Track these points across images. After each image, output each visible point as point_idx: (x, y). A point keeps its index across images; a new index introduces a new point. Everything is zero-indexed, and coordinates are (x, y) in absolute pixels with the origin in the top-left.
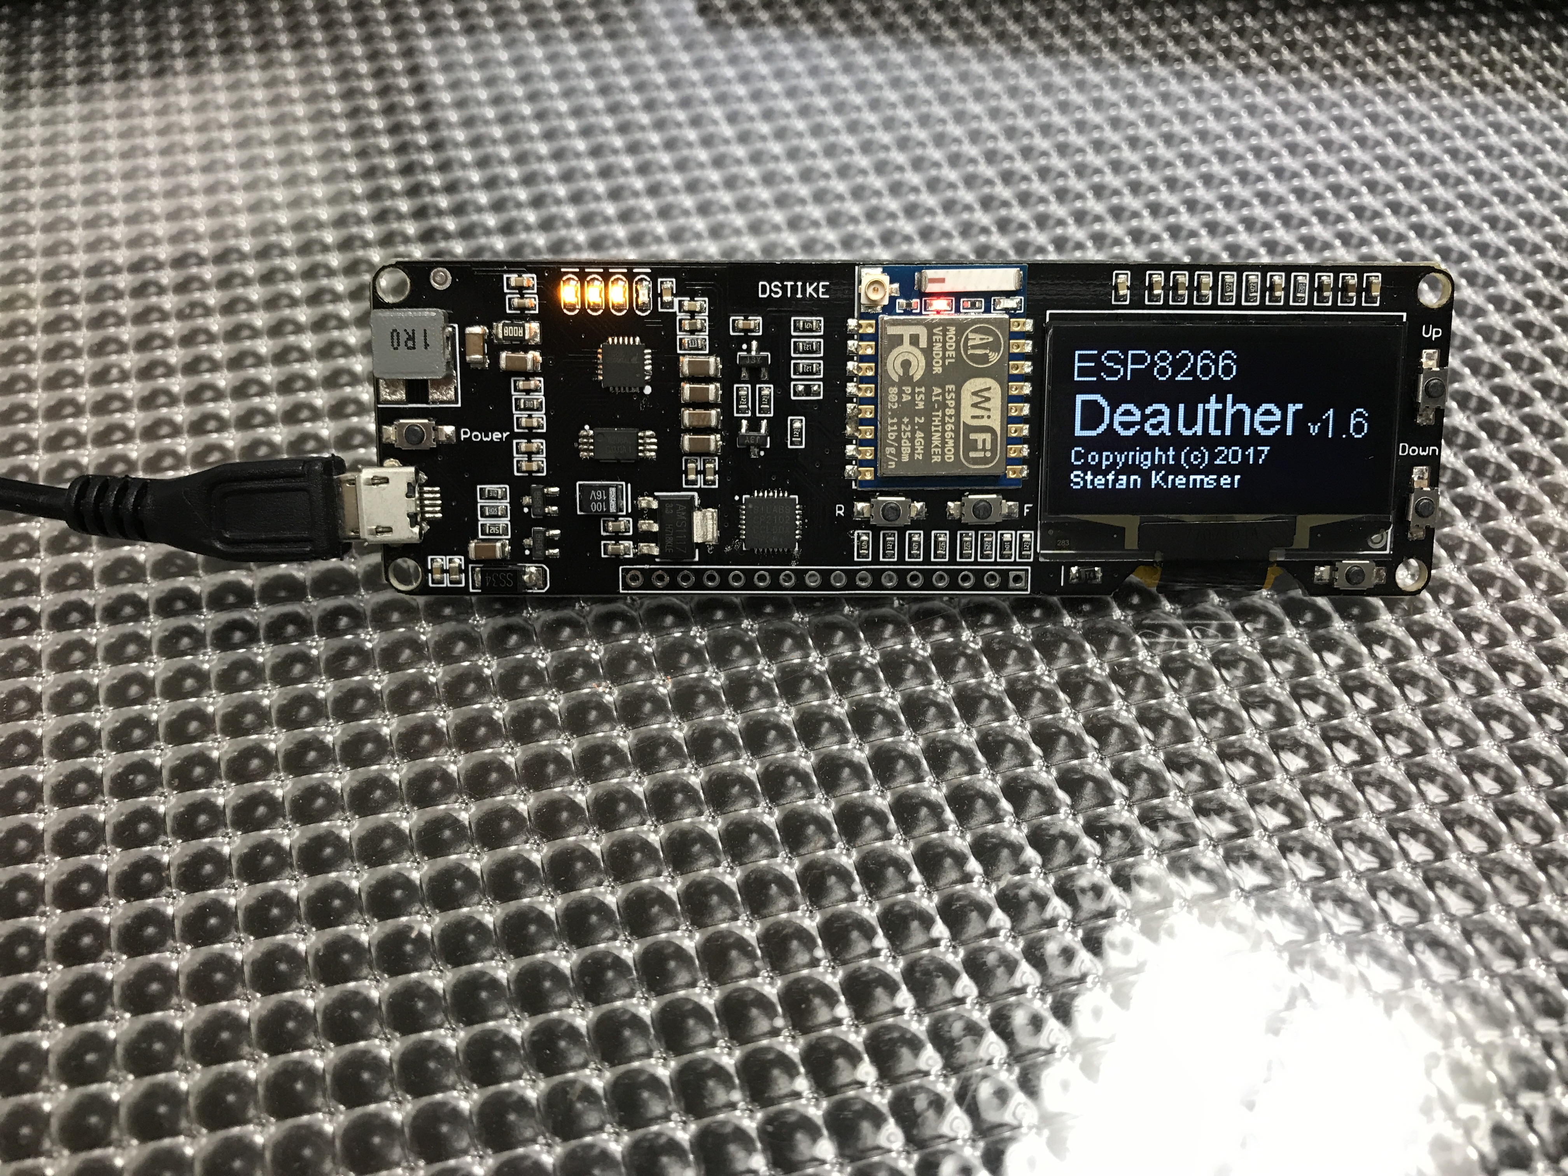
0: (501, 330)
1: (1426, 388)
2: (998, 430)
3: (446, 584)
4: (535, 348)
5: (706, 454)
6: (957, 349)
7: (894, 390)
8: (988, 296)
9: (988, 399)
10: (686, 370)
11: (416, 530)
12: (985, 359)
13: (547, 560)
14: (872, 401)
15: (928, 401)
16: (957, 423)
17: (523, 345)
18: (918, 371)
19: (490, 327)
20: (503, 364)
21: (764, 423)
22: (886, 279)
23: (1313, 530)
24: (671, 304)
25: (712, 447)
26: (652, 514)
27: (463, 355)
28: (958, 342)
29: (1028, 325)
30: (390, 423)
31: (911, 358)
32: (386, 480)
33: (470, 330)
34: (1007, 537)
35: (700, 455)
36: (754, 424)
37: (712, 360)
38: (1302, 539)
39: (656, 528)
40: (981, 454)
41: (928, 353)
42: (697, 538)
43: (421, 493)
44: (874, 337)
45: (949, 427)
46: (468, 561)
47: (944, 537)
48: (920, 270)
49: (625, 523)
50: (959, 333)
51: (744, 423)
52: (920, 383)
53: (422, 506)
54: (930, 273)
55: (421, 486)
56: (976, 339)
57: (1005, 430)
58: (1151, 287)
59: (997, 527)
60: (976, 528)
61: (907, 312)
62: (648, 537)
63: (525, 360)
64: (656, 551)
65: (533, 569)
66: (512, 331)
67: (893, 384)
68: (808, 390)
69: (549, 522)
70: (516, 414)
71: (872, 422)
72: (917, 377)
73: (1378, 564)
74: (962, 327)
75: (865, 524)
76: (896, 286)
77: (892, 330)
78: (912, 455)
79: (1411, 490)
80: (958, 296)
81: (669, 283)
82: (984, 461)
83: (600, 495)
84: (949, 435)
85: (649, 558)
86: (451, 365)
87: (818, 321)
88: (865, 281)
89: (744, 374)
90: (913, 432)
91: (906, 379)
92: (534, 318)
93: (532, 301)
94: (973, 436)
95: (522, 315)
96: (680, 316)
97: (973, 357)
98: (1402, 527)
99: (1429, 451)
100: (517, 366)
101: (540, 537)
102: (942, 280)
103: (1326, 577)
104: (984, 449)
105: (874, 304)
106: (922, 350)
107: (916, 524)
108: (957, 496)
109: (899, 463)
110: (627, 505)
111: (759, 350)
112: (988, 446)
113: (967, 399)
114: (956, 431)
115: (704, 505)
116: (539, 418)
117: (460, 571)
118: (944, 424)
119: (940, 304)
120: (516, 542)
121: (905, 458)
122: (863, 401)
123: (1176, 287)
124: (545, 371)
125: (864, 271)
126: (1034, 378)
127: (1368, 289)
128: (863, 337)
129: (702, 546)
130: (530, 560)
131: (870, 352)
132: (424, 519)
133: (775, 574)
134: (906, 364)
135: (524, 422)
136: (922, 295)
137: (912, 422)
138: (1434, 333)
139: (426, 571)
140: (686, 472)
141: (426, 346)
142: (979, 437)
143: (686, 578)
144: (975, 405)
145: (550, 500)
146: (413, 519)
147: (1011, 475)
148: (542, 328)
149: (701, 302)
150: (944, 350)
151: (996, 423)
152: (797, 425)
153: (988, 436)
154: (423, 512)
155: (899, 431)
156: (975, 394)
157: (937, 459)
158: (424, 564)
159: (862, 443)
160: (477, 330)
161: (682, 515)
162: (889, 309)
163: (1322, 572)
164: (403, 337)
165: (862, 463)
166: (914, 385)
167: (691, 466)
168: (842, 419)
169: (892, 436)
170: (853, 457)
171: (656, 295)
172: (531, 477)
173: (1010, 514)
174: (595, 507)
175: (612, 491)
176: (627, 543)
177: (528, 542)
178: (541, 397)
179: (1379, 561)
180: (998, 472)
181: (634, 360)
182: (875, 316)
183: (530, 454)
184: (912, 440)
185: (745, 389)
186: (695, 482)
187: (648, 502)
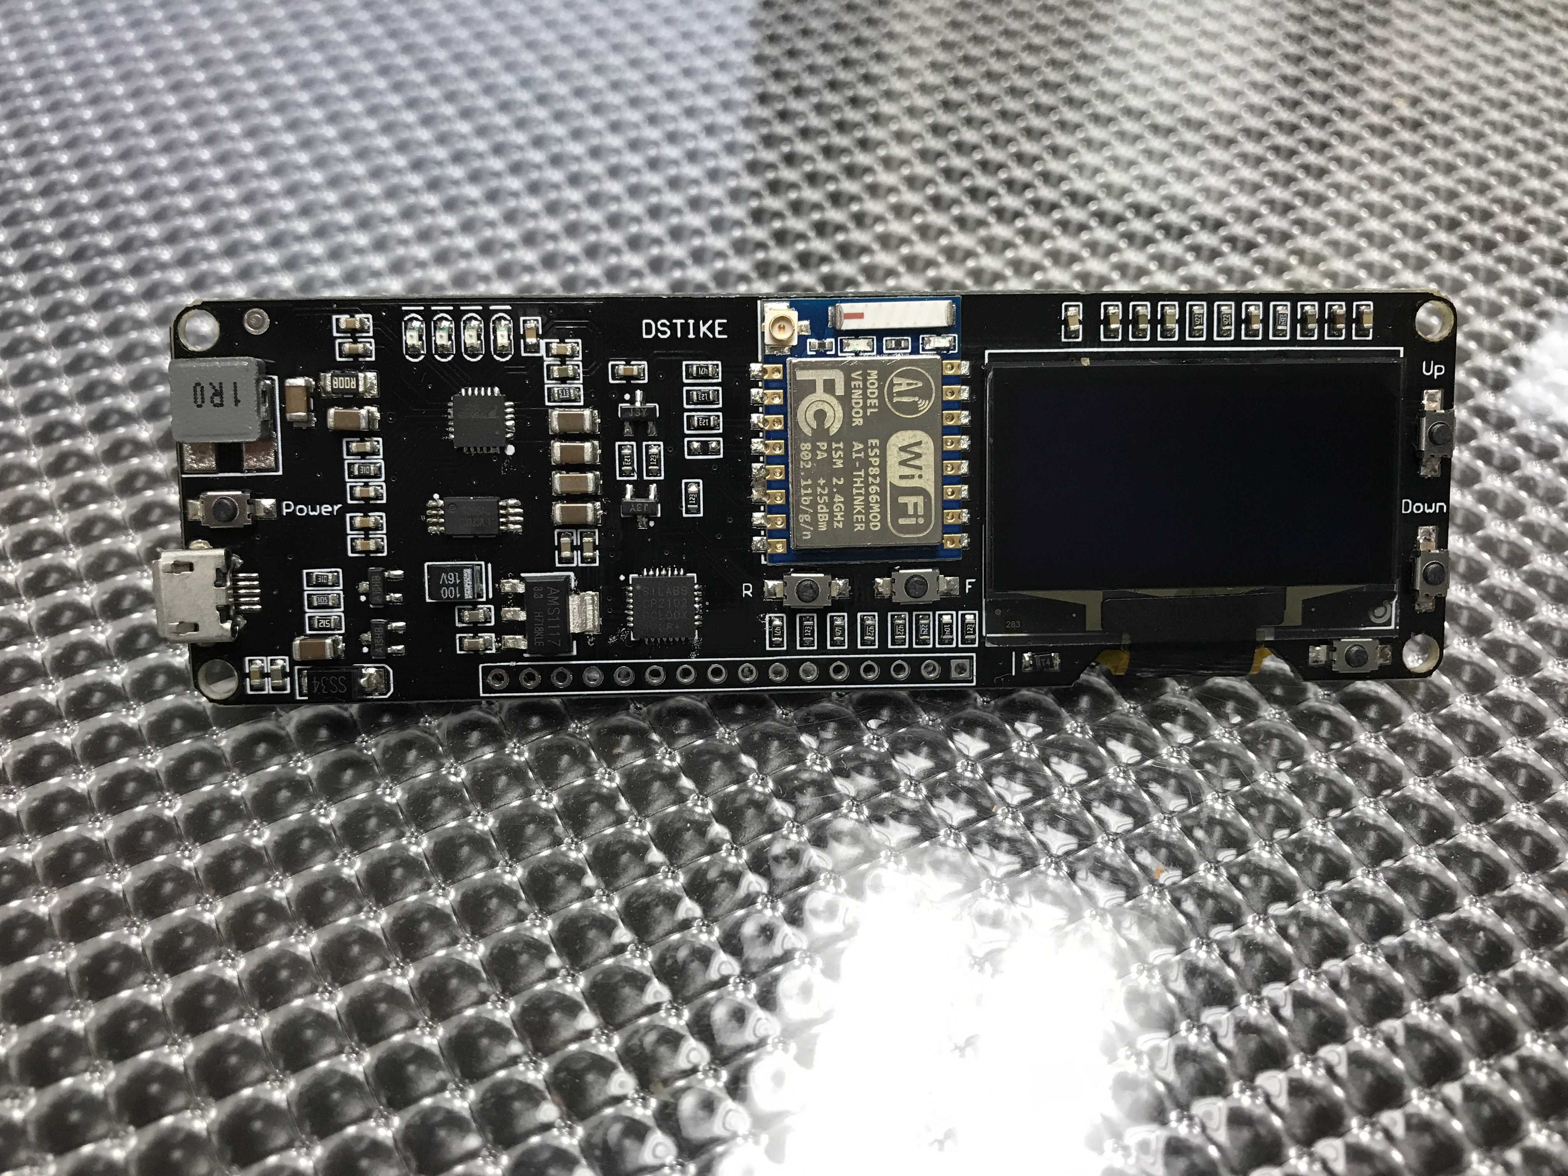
0: (330, 382)
1: (1430, 435)
2: (931, 490)
3: (268, 690)
4: (371, 402)
5: (582, 527)
6: (880, 397)
7: (806, 446)
8: (915, 333)
9: (918, 456)
10: (555, 424)
11: (228, 625)
12: (913, 408)
13: (390, 659)
14: (782, 460)
15: (847, 458)
16: (883, 485)
17: (356, 400)
18: (834, 424)
19: (317, 379)
20: (331, 422)
21: (653, 487)
22: (793, 315)
23: (1307, 603)
24: (536, 348)
25: (590, 517)
26: (518, 600)
27: (283, 412)
28: (880, 388)
29: (964, 368)
30: (196, 498)
31: (826, 408)
32: (190, 567)
33: (291, 382)
34: (946, 619)
35: (576, 527)
36: (641, 489)
37: (587, 412)
38: (1293, 615)
39: (523, 616)
40: (912, 521)
41: (845, 401)
42: (574, 627)
43: (235, 581)
44: (781, 384)
45: (873, 489)
46: (293, 663)
47: (872, 619)
48: (833, 303)
49: (485, 611)
50: (882, 379)
51: (629, 487)
52: (837, 437)
53: (237, 596)
54: (847, 308)
55: (235, 572)
56: (902, 384)
57: (940, 492)
58: (1107, 321)
59: (934, 607)
60: (910, 608)
61: (819, 354)
62: (514, 627)
63: (358, 416)
64: (523, 645)
65: (372, 671)
66: (343, 383)
67: (806, 439)
68: (705, 448)
69: (391, 612)
70: (349, 482)
71: (782, 484)
72: (834, 431)
73: (1382, 641)
74: (885, 370)
75: (778, 606)
76: (806, 323)
77: (803, 375)
78: (830, 523)
79: (1418, 554)
80: (880, 334)
81: (533, 322)
82: (916, 528)
83: (452, 578)
84: (874, 498)
85: (516, 654)
86: (268, 425)
87: (714, 366)
88: (769, 318)
89: (628, 430)
90: (831, 496)
91: (821, 433)
92: (369, 367)
93: (368, 345)
94: (902, 500)
95: (356, 364)
96: (548, 361)
97: (899, 406)
98: (1409, 595)
99: (1436, 507)
100: (350, 425)
101: (380, 631)
102: (860, 316)
103: (1323, 658)
104: (916, 515)
105: (781, 343)
106: (838, 398)
107: (838, 605)
108: (887, 572)
109: (816, 532)
110: (487, 589)
111: (645, 400)
112: (921, 511)
113: (894, 456)
114: (882, 494)
115: (582, 588)
116: (378, 487)
117: (284, 675)
118: (867, 485)
119: (861, 344)
120: (351, 637)
121: (823, 527)
122: (771, 460)
123: (1136, 321)
124: (384, 430)
125: (768, 306)
126: (972, 430)
127: (1359, 320)
128: (768, 385)
129: (581, 637)
130: (368, 659)
131: (777, 401)
132: (238, 612)
133: (670, 669)
134: (820, 415)
135: (358, 491)
136: (838, 333)
137: (829, 483)
138: (1436, 371)
139: (243, 676)
140: (559, 548)
141: (237, 401)
142: (910, 500)
143: (562, 677)
144: (903, 463)
145: (391, 585)
146: (224, 613)
147: (949, 545)
148: (380, 378)
149: (575, 345)
150: (865, 397)
151: (928, 483)
152: (693, 489)
153: (920, 500)
154: (238, 604)
155: (814, 494)
156: (903, 449)
157: (859, 527)
158: (240, 667)
159: (772, 509)
160: (300, 381)
161: (554, 601)
162: (799, 350)
163: (1319, 653)
164: (208, 393)
165: (773, 534)
166: (830, 440)
167: (565, 540)
168: (746, 482)
169: (806, 501)
170: (762, 527)
171: (517, 336)
172: (368, 559)
173: (948, 592)
174: (446, 594)
175: (467, 572)
176: (487, 636)
177: (367, 636)
178: (379, 460)
179: (1384, 639)
180: (934, 541)
181: (492, 415)
182: (782, 360)
183: (366, 531)
184: (830, 505)
185: (628, 448)
186: (570, 560)
187: (513, 585)
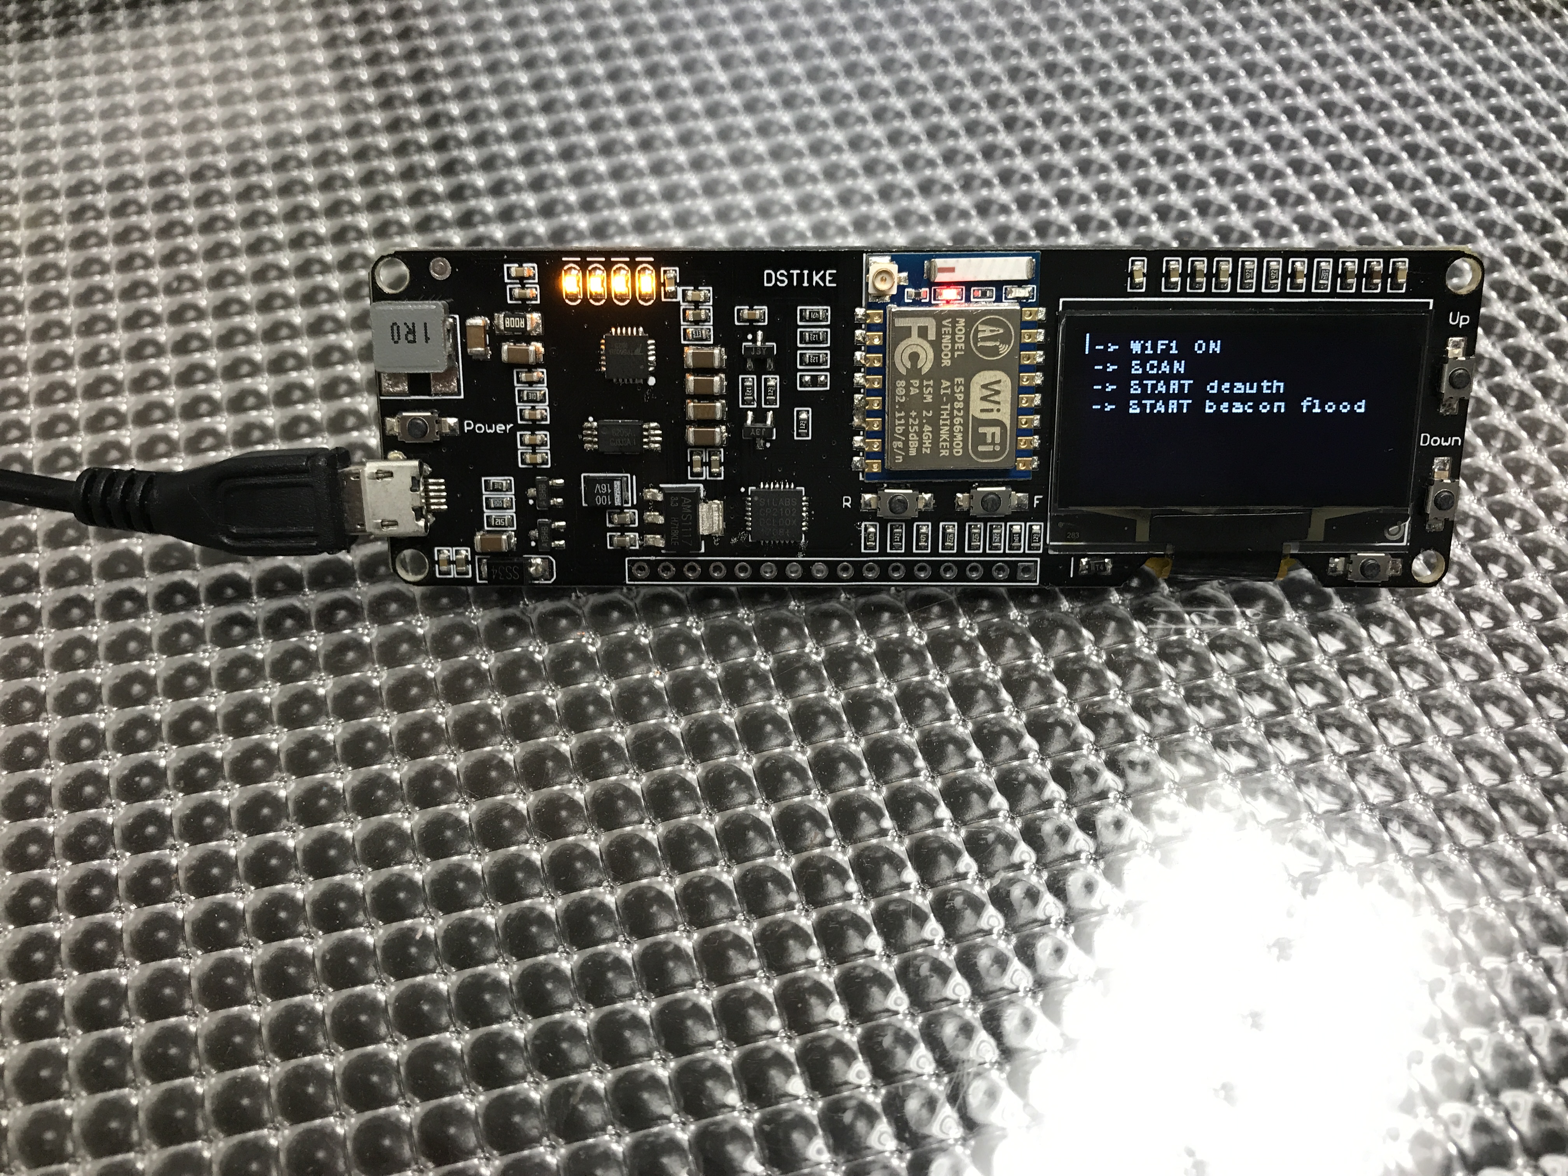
0: (502, 321)
1: (1451, 378)
2: (1008, 423)
3: (453, 575)
4: (537, 339)
5: (712, 448)
6: (967, 341)
7: (901, 383)
8: (999, 285)
9: (997, 392)
10: (690, 362)
11: (422, 523)
12: (995, 351)
13: (554, 552)
14: (880, 392)
15: (936, 394)
16: (966, 417)
17: (525, 337)
18: (926, 364)
19: (492, 319)
20: (504, 357)
21: (770, 413)
22: (894, 268)
23: (1329, 523)
24: (674, 294)
25: (718, 440)
26: (656, 506)
27: (464, 346)
28: (967, 334)
29: (1041, 313)
30: (393, 415)
31: (919, 350)
32: (390, 474)
33: (471, 322)
34: (1016, 528)
35: (706, 447)
36: (760, 415)
37: (716, 351)
38: (1316, 531)
39: (661, 520)
40: (990, 448)
41: (936, 345)
42: (704, 529)
43: (426, 485)
44: (882, 327)
45: (957, 420)
46: (474, 553)
47: (952, 528)
48: (929, 258)
49: (631, 514)
50: (969, 326)
51: (750, 414)
52: (928, 376)
53: (428, 498)
54: (940, 262)
55: (426, 478)
56: (986, 331)
57: (1015, 421)
58: (1168, 275)
59: (1006, 519)
60: (985, 521)
61: (916, 302)
62: (653, 529)
63: (527, 351)
64: (661, 543)
65: (539, 561)
66: (513, 322)
67: (900, 377)
68: (814, 381)
69: (554, 513)
70: (520, 406)
71: (880, 414)
72: (925, 370)
73: (1393, 556)
74: (972, 318)
75: (872, 516)
76: (905, 274)
77: (900, 323)
78: (919, 449)
79: (1432, 483)
80: (969, 285)
81: (673, 272)
82: (993, 454)
83: (605, 488)
84: (957, 428)
85: (655, 551)
86: (452, 357)
87: (824, 310)
88: (873, 270)
89: (750, 364)
90: (921, 426)
91: (915, 372)
92: (535, 308)
93: (533, 291)
94: (982, 430)
95: (523, 307)
96: (683, 305)
97: (982, 350)
98: (1420, 516)
99: (1451, 441)
100: (518, 359)
101: (545, 530)
102: (952, 270)
103: (1340, 568)
104: (993, 443)
105: (881, 294)
106: (931, 343)
107: (923, 516)
108: (966, 488)
109: (906, 457)
110: (632, 497)
111: (764, 340)
112: (998, 440)
113: (976, 392)
114: (965, 425)
115: (709, 497)
116: (543, 410)
117: (467, 562)
118: (952, 417)
119: (950, 294)
120: (522, 534)
121: (913, 452)
122: (871, 392)
123: (1193, 275)
124: (547, 362)
125: (873, 259)
126: (1046, 368)
127: (1394, 276)
128: (870, 328)
129: (709, 538)
130: (536, 551)
131: (877, 342)
132: (429, 511)
133: (782, 566)
134: (914, 357)
135: (527, 414)
136: (931, 284)
137: (919, 416)
138: (1462, 321)
139: (433, 563)
140: (691, 464)
141: (427, 339)
142: (988, 430)
143: (692, 569)
144: (984, 399)
145: (555, 492)
146: (419, 513)
147: (1022, 467)
148: (544, 319)
149: (706, 292)
150: (953, 342)
151: (1005, 416)
152: (804, 416)
153: (997, 430)
154: (428, 504)
155: (907, 424)
156: (985, 387)
157: (944, 453)
158: (431, 555)
159: (870, 435)
160: (478, 321)
161: (687, 508)
162: (898, 299)
163: (1337, 563)
164: (404, 331)
165: (870, 455)
166: (922, 378)
167: (696, 458)
168: (849, 409)
169: (899, 429)
170: (861, 449)
171: (660, 284)
172: (535, 469)
173: (1020, 505)
174: (600, 501)
175: (617, 484)
176: (632, 535)
177: (534, 533)
178: (544, 388)
179: (1395, 553)
180: (1008, 466)
181: (638, 352)
182: (883, 306)
183: (534, 447)
184: (920, 434)
185: (751, 380)
186: (701, 474)
187: (653, 494)
